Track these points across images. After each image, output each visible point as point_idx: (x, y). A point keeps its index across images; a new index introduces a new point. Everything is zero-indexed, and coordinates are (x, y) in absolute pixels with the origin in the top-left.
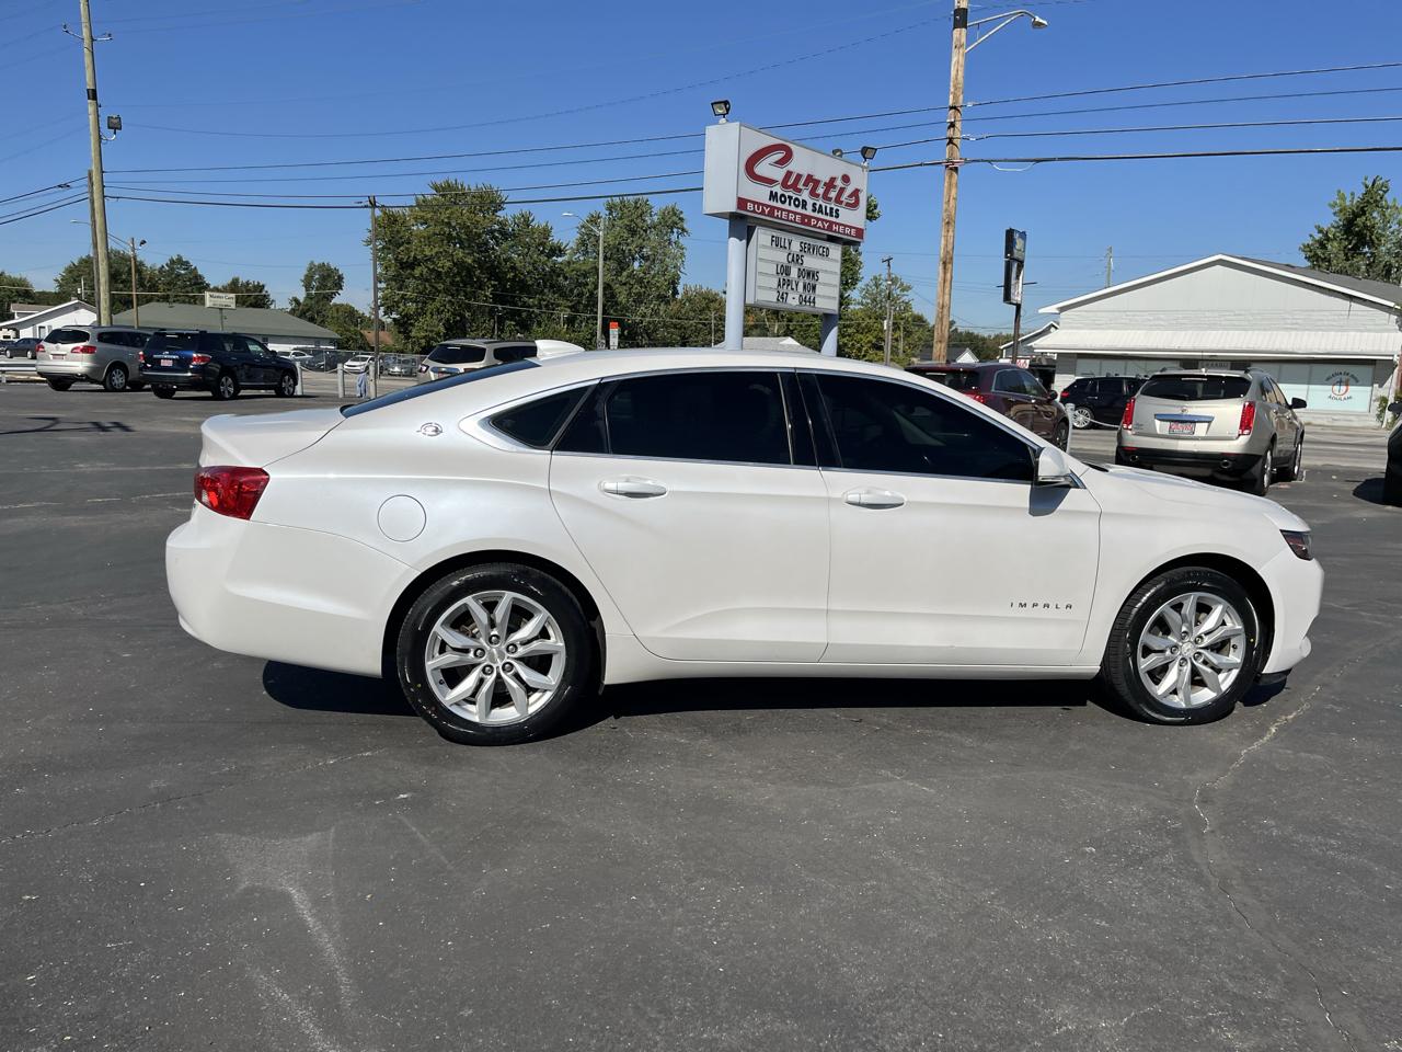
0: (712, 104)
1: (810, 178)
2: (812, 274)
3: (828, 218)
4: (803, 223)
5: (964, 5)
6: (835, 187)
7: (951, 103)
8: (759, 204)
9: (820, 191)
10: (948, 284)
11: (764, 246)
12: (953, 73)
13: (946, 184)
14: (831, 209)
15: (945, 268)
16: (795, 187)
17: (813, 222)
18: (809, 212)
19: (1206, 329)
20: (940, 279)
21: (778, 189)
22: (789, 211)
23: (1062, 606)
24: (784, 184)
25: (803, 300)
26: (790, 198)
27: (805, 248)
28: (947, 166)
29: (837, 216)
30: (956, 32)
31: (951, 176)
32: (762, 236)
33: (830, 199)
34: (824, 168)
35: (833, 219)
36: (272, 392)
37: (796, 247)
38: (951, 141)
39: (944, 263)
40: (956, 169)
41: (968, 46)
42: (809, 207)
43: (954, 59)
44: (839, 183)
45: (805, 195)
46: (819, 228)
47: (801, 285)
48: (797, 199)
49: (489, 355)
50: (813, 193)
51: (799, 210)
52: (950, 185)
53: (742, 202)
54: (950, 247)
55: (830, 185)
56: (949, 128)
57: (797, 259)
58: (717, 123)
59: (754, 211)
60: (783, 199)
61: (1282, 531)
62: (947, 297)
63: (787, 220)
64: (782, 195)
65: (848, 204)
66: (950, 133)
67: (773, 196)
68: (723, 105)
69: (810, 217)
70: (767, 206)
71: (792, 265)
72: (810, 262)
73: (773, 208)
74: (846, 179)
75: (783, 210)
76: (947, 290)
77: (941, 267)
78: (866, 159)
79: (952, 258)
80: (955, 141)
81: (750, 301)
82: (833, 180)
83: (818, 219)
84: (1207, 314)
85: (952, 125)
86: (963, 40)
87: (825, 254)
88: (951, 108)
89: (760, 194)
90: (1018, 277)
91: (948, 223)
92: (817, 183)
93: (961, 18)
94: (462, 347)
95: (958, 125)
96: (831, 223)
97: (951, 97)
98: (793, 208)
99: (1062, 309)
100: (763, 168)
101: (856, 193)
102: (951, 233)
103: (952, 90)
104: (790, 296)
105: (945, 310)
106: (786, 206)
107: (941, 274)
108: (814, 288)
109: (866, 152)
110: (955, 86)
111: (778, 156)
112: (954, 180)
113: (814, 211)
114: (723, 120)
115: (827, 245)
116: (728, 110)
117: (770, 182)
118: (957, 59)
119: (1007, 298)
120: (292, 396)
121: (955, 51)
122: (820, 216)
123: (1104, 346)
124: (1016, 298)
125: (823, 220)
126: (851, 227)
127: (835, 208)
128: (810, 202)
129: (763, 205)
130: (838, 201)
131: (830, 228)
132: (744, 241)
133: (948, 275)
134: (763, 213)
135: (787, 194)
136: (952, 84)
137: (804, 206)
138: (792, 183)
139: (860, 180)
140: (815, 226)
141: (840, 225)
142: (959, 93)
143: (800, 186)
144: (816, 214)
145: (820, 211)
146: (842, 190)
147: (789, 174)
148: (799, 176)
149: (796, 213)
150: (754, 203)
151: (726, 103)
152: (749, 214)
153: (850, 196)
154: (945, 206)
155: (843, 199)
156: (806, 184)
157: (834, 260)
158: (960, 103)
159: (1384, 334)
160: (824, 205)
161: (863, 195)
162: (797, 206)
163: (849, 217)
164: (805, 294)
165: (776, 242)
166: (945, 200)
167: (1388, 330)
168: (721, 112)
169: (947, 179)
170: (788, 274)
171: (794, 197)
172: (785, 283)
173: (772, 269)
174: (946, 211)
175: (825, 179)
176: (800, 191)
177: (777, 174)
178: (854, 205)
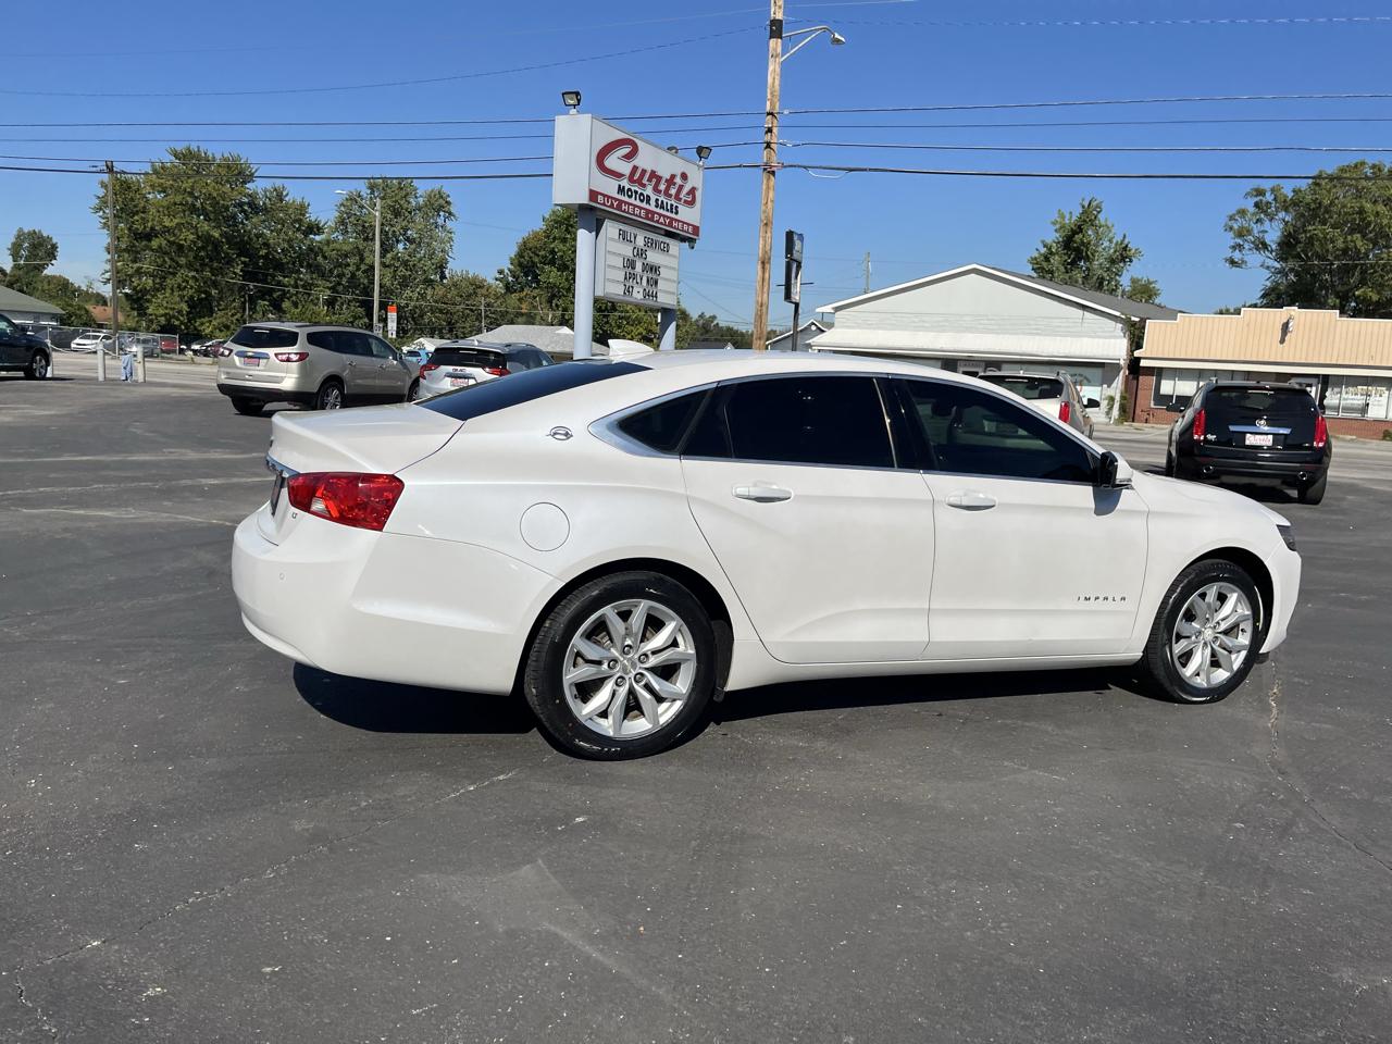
0: (563, 94)
1: (653, 174)
2: (654, 269)
3: (669, 214)
4: (647, 218)
5: (779, 16)
6: (675, 184)
7: (768, 109)
8: (609, 197)
9: (662, 187)
10: (766, 284)
11: (612, 239)
12: (770, 80)
13: (764, 187)
14: (672, 205)
15: (763, 268)
16: (640, 182)
17: (656, 217)
18: (652, 207)
19: (964, 332)
20: (759, 278)
21: (625, 183)
22: (635, 206)
23: (1118, 598)
24: (631, 179)
25: (647, 294)
26: (636, 192)
27: (650, 243)
28: (765, 169)
29: (677, 213)
30: (773, 42)
31: (769, 179)
32: (610, 229)
33: (670, 196)
34: (667, 165)
35: (673, 216)
36: (21, 374)
37: (640, 242)
38: (768, 145)
39: (763, 263)
40: (773, 173)
41: (783, 54)
42: (653, 202)
43: (771, 68)
44: (678, 180)
45: (649, 191)
46: (661, 223)
47: (645, 279)
48: (641, 194)
49: (302, 339)
50: (656, 190)
51: (644, 205)
52: (768, 188)
53: (593, 195)
54: (768, 248)
55: (671, 181)
56: (766, 133)
57: (641, 253)
58: (567, 113)
59: (604, 204)
60: (630, 193)
61: (1278, 526)
62: (765, 295)
63: (634, 214)
64: (629, 190)
65: (685, 201)
66: (768, 138)
67: (621, 190)
68: (574, 96)
69: (653, 213)
70: (616, 200)
71: (636, 259)
72: (653, 257)
73: (621, 202)
74: (684, 176)
75: (630, 204)
76: (765, 290)
77: (760, 267)
78: (701, 158)
79: (770, 259)
80: (773, 146)
81: (599, 293)
82: (673, 176)
83: (660, 215)
84: (965, 318)
85: (770, 130)
86: (779, 50)
87: (666, 250)
88: (769, 114)
89: (609, 187)
90: (796, 277)
91: (766, 224)
92: (659, 179)
93: (776, 29)
94: (271, 330)
95: (775, 130)
96: (672, 219)
97: (768, 103)
98: (638, 203)
99: (837, 309)
100: (613, 162)
101: (692, 191)
102: (769, 234)
103: (769, 97)
104: (635, 290)
105: (764, 308)
106: (632, 201)
107: (760, 273)
108: (656, 283)
109: (700, 150)
110: (773, 96)
111: (626, 150)
112: (772, 183)
113: (657, 207)
114: (573, 111)
115: (667, 240)
116: (579, 101)
117: (618, 175)
118: (773, 68)
119: (788, 296)
120: (44, 378)
121: (771, 60)
122: (661, 211)
123: (875, 344)
124: (796, 297)
125: (664, 216)
126: (688, 225)
127: (675, 205)
128: (653, 198)
129: (612, 198)
130: (677, 198)
131: (670, 225)
132: (594, 233)
133: (767, 275)
134: (612, 206)
135: (633, 188)
136: (769, 91)
137: (648, 202)
138: (637, 177)
139: (696, 178)
140: (658, 222)
141: (679, 221)
142: (776, 100)
143: (645, 181)
144: (658, 210)
145: (662, 207)
146: (681, 187)
147: (635, 168)
148: (644, 171)
149: (641, 208)
150: (604, 196)
151: (577, 94)
152: (598, 206)
153: (688, 194)
154: (763, 208)
155: (681, 196)
156: (650, 180)
157: (675, 257)
158: (777, 110)
159: (1113, 340)
160: (665, 201)
161: (698, 194)
162: (642, 201)
163: (687, 214)
164: (648, 288)
165: (623, 235)
166: (764, 202)
167: (1115, 337)
168: (572, 102)
169: (765, 182)
170: (633, 268)
171: (640, 191)
172: (631, 276)
173: (619, 262)
174: (765, 212)
175: (667, 176)
176: (644, 186)
177: (625, 168)
178: (691, 203)
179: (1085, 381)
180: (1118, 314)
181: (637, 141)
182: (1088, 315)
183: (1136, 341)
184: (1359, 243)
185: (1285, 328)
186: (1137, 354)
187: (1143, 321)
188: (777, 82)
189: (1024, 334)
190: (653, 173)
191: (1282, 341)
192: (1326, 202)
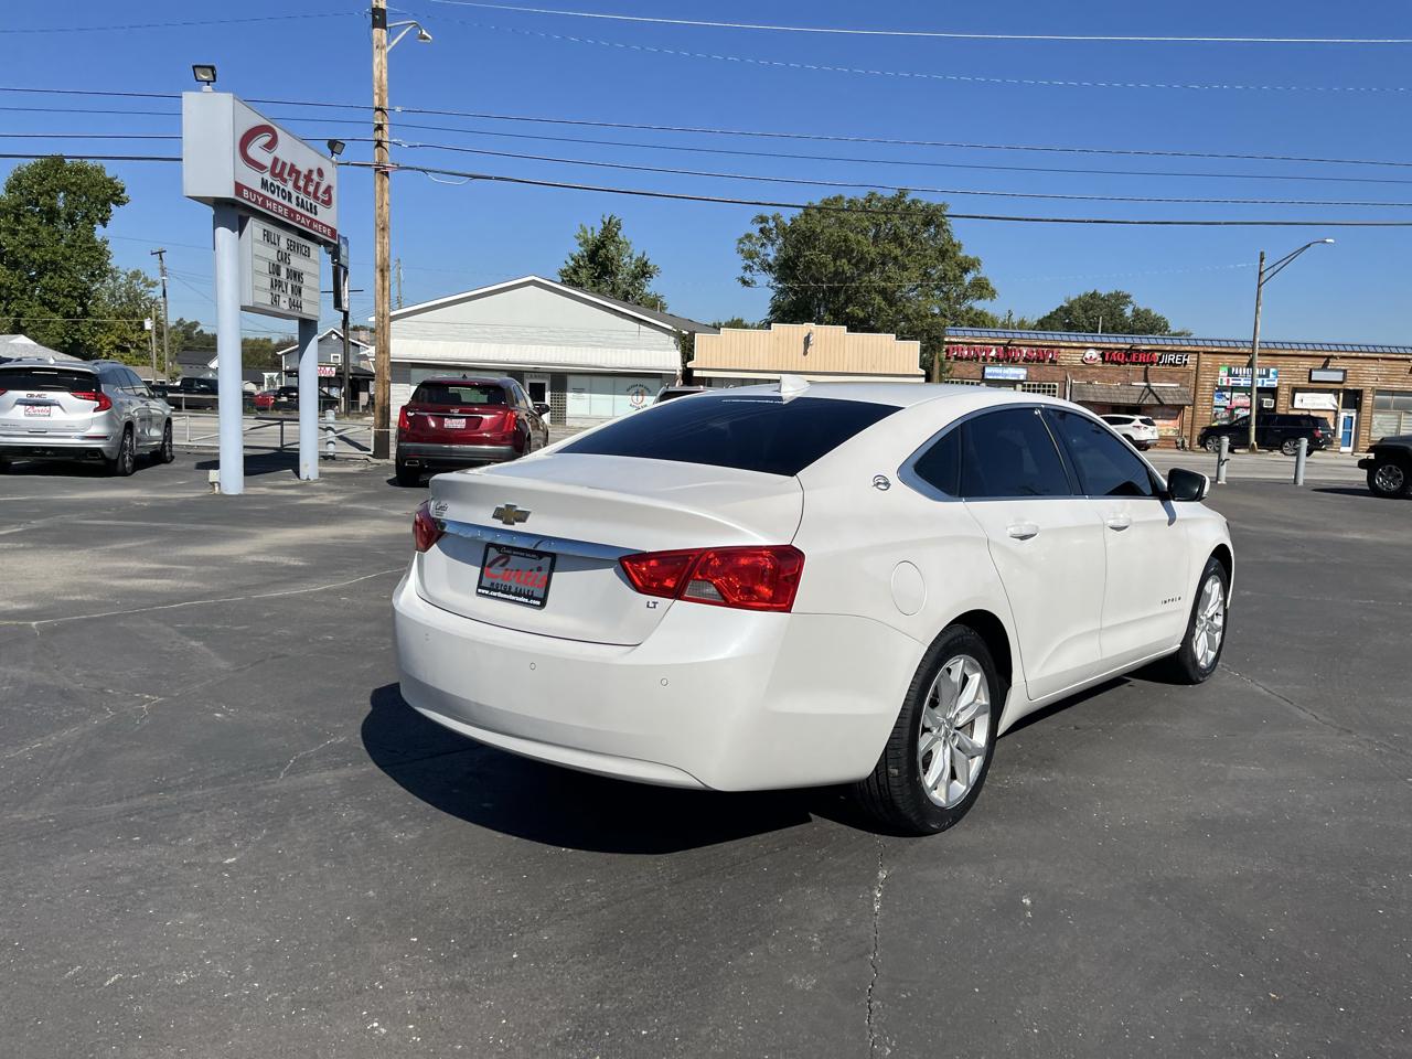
0: (194, 67)
1: (293, 169)
2: (296, 275)
3: (309, 214)
4: (289, 218)
5: (383, 5)
6: (312, 181)
7: (377, 104)
8: (253, 192)
9: (301, 183)
10: (386, 293)
11: (256, 240)
12: (376, 73)
13: (378, 189)
14: (311, 204)
15: (383, 276)
16: (280, 176)
17: (298, 217)
18: (293, 206)
19: (527, 343)
20: (379, 287)
21: (268, 176)
22: (278, 203)
23: (1177, 598)
24: (273, 174)
25: (293, 304)
26: (278, 187)
27: (292, 246)
28: (376, 170)
29: (316, 214)
30: (377, 32)
31: (382, 181)
32: (255, 227)
33: (309, 194)
34: (305, 158)
35: (312, 216)
37: (283, 245)
38: (380, 144)
39: (382, 270)
40: (387, 174)
41: (388, 44)
43: (377, 60)
44: (315, 177)
45: (289, 187)
46: (303, 225)
47: (289, 287)
48: (283, 190)
50: (296, 187)
51: (286, 202)
52: (382, 190)
53: (239, 188)
54: (386, 255)
55: (309, 178)
56: (375, 130)
57: (284, 258)
58: (199, 90)
59: (249, 200)
60: (272, 188)
62: (387, 305)
63: (277, 213)
64: (272, 184)
65: (323, 201)
66: (378, 135)
67: (264, 184)
68: (209, 71)
69: (295, 212)
70: (261, 195)
71: (281, 264)
72: (297, 262)
73: (265, 198)
74: (320, 173)
75: (273, 201)
76: (386, 299)
77: (378, 275)
78: (333, 153)
79: (389, 266)
80: (385, 144)
81: (247, 302)
82: (311, 172)
83: (302, 215)
84: (528, 330)
85: (380, 127)
86: (385, 41)
87: (307, 255)
88: (377, 109)
89: (253, 180)
90: (345, 280)
91: (383, 229)
92: (298, 173)
93: (379, 18)
95: (386, 127)
96: (312, 220)
97: (376, 98)
98: (280, 200)
100: (255, 150)
101: (328, 190)
102: (386, 240)
103: (377, 91)
104: (282, 299)
105: (386, 319)
106: (275, 197)
107: (379, 281)
108: (300, 291)
109: (334, 145)
110: (380, 87)
111: (266, 139)
112: (386, 185)
113: (298, 205)
114: (207, 88)
115: (308, 243)
116: (214, 76)
117: (260, 167)
118: (380, 61)
119: (338, 304)
121: (376, 52)
122: (302, 211)
124: (345, 306)
125: (305, 216)
126: (327, 227)
127: (314, 204)
128: (294, 195)
129: (257, 193)
130: (316, 198)
131: (311, 227)
132: (237, 233)
133: (387, 284)
134: (257, 202)
135: (275, 183)
136: (376, 84)
137: (290, 200)
138: (278, 170)
139: (331, 177)
140: (299, 222)
141: (319, 223)
142: (385, 95)
143: (285, 175)
144: (299, 209)
145: (302, 207)
146: (318, 184)
147: (276, 160)
148: (284, 164)
149: (284, 206)
150: (249, 190)
151: (212, 68)
152: (244, 201)
153: (324, 192)
154: (378, 211)
155: (319, 195)
156: (290, 175)
157: (315, 262)
158: (386, 106)
159: (668, 353)
160: (305, 200)
161: (334, 193)
162: (284, 198)
163: (326, 216)
164: (294, 297)
165: (267, 235)
166: (378, 205)
167: (670, 350)
168: (205, 77)
169: (378, 183)
170: (279, 275)
171: (282, 187)
172: (276, 284)
173: (265, 268)
174: (380, 216)
175: (304, 171)
176: (285, 181)
177: (266, 159)
178: (328, 203)
179: (646, 391)
180: (670, 327)
181: (275, 128)
182: (643, 328)
183: (688, 355)
184: (846, 268)
185: (807, 341)
186: (689, 365)
187: (692, 334)
188: (385, 76)
189: (587, 346)
190: (292, 166)
191: (805, 353)
192: (818, 230)
